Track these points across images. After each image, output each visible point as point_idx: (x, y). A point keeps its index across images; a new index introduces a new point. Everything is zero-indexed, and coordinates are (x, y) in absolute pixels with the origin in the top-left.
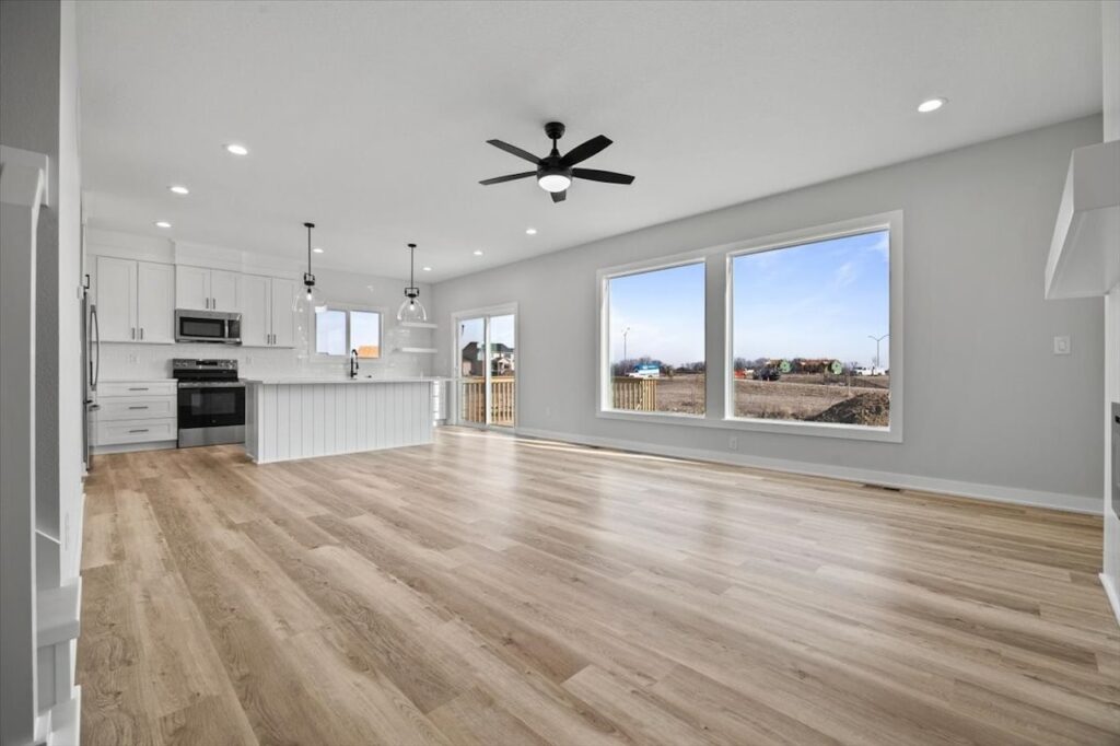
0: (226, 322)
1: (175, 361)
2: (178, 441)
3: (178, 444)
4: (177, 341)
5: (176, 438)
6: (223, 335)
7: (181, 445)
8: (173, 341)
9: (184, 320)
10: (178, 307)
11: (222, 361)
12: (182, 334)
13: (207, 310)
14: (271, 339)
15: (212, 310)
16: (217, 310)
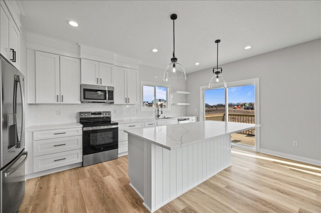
0: (107, 92)
1: (81, 113)
2: (82, 162)
3: (82, 165)
4: (82, 102)
5: (82, 161)
6: (105, 99)
7: (84, 165)
8: (80, 103)
9: (85, 90)
10: (82, 83)
11: (104, 112)
12: (84, 98)
13: (97, 85)
14: (127, 100)
15: (100, 85)
16: (103, 85)
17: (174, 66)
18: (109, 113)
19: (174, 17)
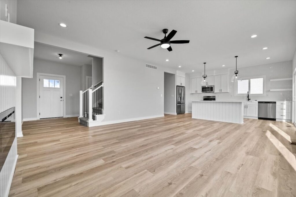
17: (205, 79)
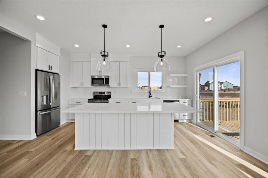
0: (104, 79)
6: (103, 84)
9: (93, 79)
10: (92, 75)
13: (99, 75)
14: (119, 84)
15: (101, 75)
16: (102, 75)
18: (110, 92)
19: (105, 26)
